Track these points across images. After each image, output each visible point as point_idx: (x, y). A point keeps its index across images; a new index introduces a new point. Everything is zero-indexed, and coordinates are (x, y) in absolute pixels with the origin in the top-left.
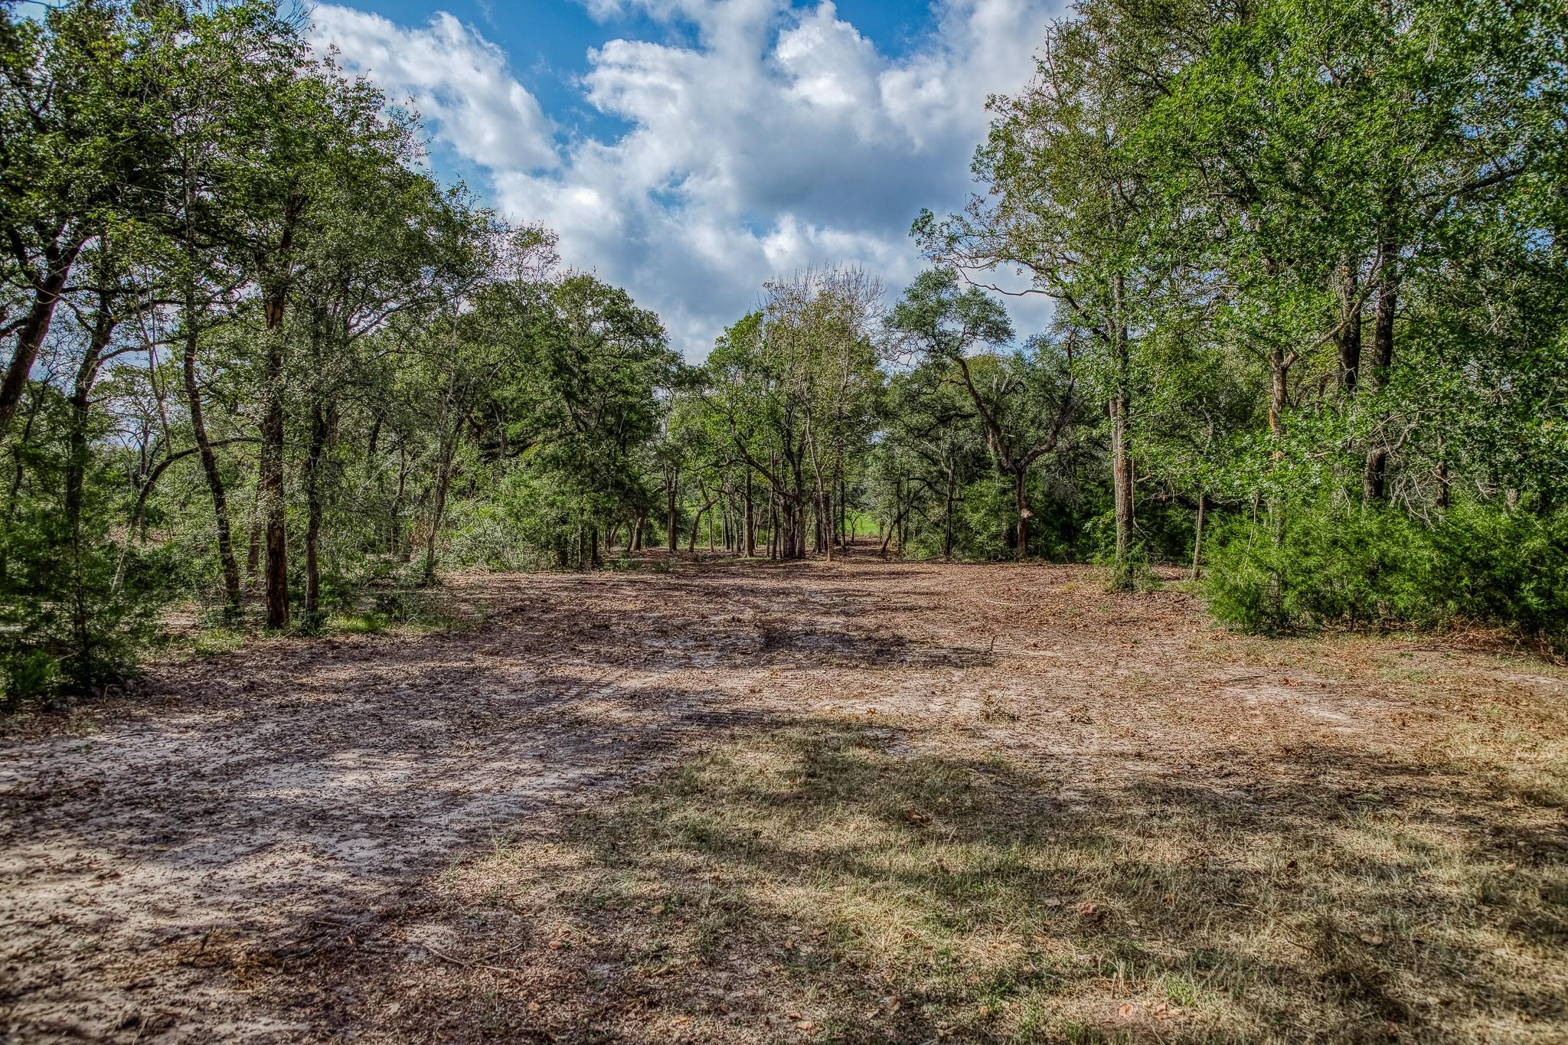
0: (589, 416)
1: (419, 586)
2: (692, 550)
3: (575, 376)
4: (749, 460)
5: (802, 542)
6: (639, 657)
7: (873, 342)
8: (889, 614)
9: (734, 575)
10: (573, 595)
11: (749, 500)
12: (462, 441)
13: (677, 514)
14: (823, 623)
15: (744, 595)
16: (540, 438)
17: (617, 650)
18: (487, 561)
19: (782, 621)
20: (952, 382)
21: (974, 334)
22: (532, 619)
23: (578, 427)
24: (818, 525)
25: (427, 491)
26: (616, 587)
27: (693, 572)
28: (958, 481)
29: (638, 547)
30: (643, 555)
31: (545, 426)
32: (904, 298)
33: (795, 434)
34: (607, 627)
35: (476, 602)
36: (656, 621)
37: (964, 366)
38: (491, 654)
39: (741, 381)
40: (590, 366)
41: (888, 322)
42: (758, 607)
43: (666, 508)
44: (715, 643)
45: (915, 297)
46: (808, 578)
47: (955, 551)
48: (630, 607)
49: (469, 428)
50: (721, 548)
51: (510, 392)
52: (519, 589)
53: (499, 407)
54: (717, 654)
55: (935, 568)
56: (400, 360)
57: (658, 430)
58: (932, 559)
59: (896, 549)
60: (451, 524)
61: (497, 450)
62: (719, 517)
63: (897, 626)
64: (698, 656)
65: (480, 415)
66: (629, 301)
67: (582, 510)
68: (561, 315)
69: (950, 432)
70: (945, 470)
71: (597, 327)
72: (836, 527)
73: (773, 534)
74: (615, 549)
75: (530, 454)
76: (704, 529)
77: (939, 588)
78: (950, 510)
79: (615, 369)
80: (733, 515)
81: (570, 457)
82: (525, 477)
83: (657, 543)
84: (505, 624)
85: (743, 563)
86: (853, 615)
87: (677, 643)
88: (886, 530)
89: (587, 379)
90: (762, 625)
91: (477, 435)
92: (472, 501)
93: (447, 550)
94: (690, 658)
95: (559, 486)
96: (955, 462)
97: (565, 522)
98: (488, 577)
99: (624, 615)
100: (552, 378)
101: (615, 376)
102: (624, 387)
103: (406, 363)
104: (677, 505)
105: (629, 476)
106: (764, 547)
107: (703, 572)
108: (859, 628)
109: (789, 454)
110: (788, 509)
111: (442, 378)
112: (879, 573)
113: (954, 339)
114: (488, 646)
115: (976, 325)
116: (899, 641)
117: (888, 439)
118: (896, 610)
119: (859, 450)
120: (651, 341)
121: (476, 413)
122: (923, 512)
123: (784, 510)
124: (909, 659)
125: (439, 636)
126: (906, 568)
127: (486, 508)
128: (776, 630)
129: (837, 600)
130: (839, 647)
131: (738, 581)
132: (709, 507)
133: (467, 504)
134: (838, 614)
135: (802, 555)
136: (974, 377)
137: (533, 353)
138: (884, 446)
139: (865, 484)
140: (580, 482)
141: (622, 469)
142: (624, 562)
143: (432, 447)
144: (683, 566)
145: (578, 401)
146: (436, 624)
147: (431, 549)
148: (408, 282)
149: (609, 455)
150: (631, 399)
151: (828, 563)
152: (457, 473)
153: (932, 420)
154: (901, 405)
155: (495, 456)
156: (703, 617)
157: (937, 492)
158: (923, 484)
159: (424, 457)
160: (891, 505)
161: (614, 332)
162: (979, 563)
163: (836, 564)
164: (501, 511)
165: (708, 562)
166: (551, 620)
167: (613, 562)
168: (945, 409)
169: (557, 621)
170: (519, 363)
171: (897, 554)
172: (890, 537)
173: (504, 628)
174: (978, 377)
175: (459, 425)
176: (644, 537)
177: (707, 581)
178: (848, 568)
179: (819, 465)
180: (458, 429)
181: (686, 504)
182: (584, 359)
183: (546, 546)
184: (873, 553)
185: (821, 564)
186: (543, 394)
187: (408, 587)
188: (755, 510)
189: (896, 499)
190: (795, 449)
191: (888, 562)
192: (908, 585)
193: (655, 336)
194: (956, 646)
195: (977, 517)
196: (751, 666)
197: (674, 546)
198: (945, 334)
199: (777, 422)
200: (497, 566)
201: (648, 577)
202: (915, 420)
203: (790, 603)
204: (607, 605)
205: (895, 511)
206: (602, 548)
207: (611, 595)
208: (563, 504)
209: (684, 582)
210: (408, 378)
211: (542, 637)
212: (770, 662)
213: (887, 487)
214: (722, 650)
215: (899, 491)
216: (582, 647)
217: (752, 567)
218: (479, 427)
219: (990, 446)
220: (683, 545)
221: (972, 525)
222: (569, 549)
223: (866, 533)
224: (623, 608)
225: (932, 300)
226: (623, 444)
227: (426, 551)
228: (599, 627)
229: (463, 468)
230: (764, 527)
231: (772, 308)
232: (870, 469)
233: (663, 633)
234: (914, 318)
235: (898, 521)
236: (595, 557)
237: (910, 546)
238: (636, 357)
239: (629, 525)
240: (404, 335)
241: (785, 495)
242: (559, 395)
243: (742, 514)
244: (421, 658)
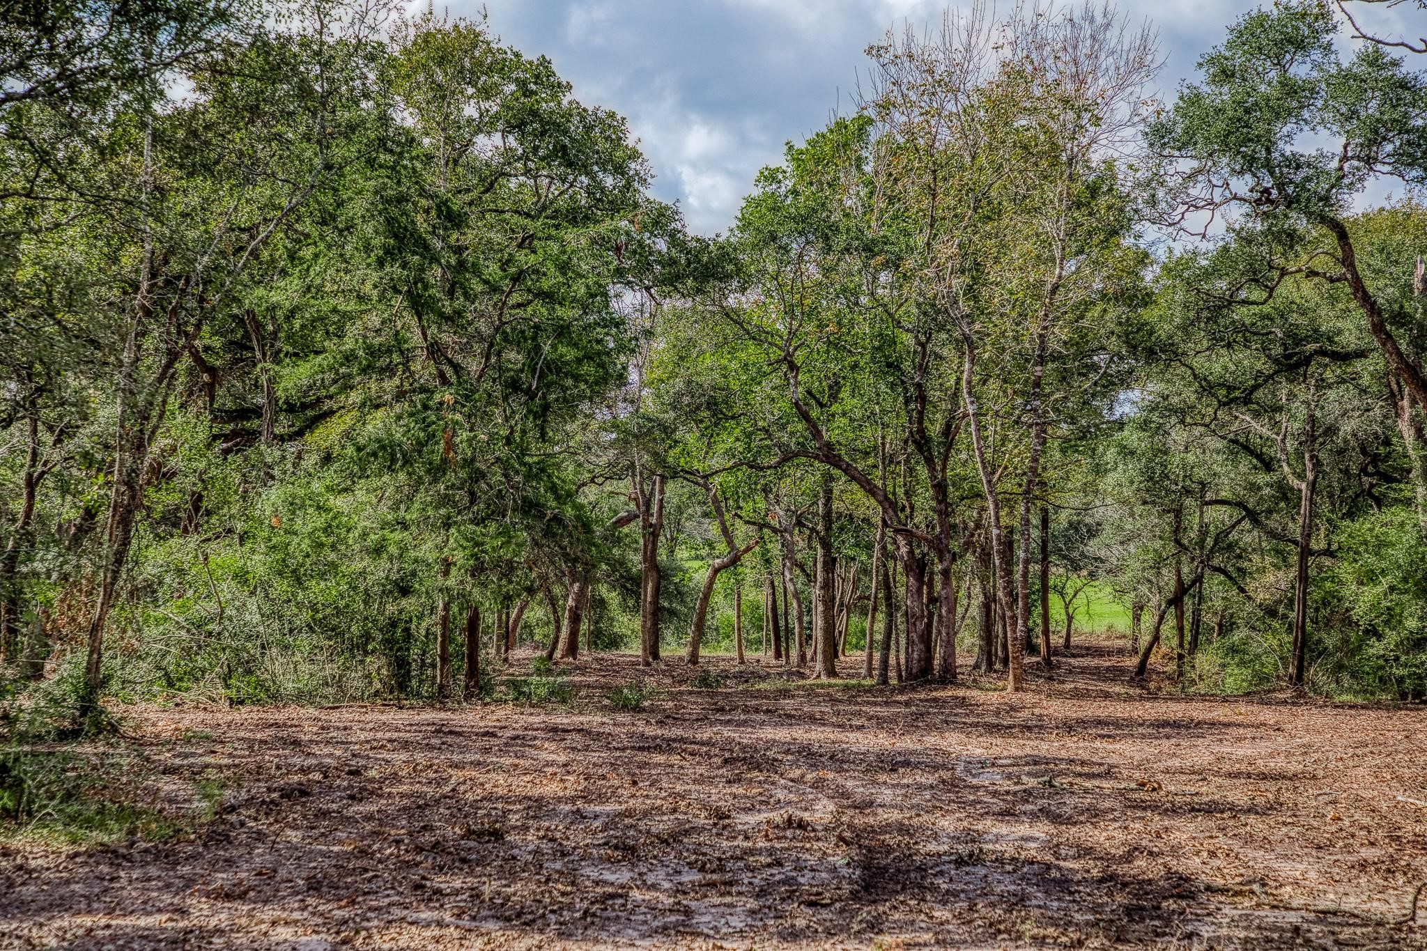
0: (466, 349)
1: (64, 736)
2: (694, 658)
3: (435, 259)
4: (829, 454)
5: (950, 645)
6: (570, 908)
7: (1125, 182)
8: (1157, 822)
9: (789, 719)
10: (420, 757)
11: (826, 545)
12: (173, 403)
13: (661, 574)
14: (998, 838)
15: (814, 766)
16: (355, 397)
17: (521, 890)
18: (226, 679)
19: (902, 829)
20: (1312, 273)
21: (1370, 161)
22: (325, 814)
23: (442, 375)
24: (986, 607)
25: (90, 514)
26: (520, 741)
27: (697, 710)
28: (1325, 508)
29: (572, 649)
30: (583, 669)
31: (364, 371)
32: (1199, 79)
33: (934, 395)
34: (497, 835)
35: (195, 774)
36: (612, 821)
37: (1343, 235)
38: (229, 897)
39: (813, 271)
40: (470, 237)
41: (1159, 135)
42: (845, 795)
43: (636, 561)
44: (745, 877)
45: (1226, 75)
46: (966, 727)
47: (1317, 673)
48: (551, 789)
49: (190, 372)
50: (763, 656)
51: (284, 293)
52: (296, 743)
53: (259, 326)
54: (752, 904)
55: (1268, 715)
56: (30, 212)
57: (621, 379)
58: (1258, 692)
59: (1171, 667)
60: (148, 591)
61: (254, 424)
62: (757, 585)
63: (1175, 850)
64: (706, 912)
65: (217, 342)
66: (560, 88)
67: (447, 565)
68: (406, 118)
69: (1304, 393)
70: (1294, 482)
71: (487, 146)
72: (1028, 612)
73: (880, 626)
74: (519, 653)
75: (328, 434)
76: (723, 611)
77: (1278, 764)
78: (1303, 578)
79: (527, 242)
80: (792, 580)
81: (421, 444)
82: (317, 486)
83: (615, 642)
84: (262, 825)
85: (810, 692)
86: (1070, 821)
87: (658, 876)
88: (1148, 620)
89: (462, 264)
90: (852, 838)
91: (210, 389)
92: (193, 540)
93: (132, 655)
94: (688, 912)
95: (395, 508)
96: (1317, 464)
97: (405, 591)
98: (225, 715)
99: (537, 807)
100: (381, 263)
101: (525, 259)
102: (545, 284)
103: (44, 220)
104: (662, 555)
105: (553, 489)
106: (860, 656)
107: (720, 710)
108: (1085, 852)
109: (921, 442)
110: (918, 568)
111: (131, 257)
112: (1130, 723)
113: (1320, 173)
114: (221, 878)
115: (1375, 138)
116: (1183, 888)
117: (1153, 408)
118: (1174, 811)
119: (1084, 434)
120: (609, 181)
121: (207, 338)
122: (1237, 578)
123: (908, 569)
124: (1206, 931)
125: (109, 853)
126: (1197, 711)
127: (225, 555)
128: (890, 849)
129: (1031, 782)
130: (1038, 897)
131: (800, 734)
132: (735, 561)
133: (181, 548)
134: (1034, 816)
135: (949, 676)
136: (1364, 259)
137: (340, 204)
138: (1144, 425)
139: (1099, 514)
140: (445, 500)
141: (539, 472)
142: (539, 684)
143: (103, 413)
144: (673, 696)
145: (441, 315)
146: (102, 826)
147: (95, 650)
148: (50, 31)
149: (509, 441)
150: (560, 311)
151: (1009, 694)
152: (161, 474)
153: (1263, 365)
154: (1185, 328)
155: (251, 437)
156: (721, 815)
157: (1272, 534)
158: (1237, 513)
159: (83, 439)
160: (1157, 566)
161: (525, 158)
162: (1378, 706)
163: (1029, 698)
164: (259, 564)
165: (732, 686)
166: (369, 818)
167: (514, 685)
168: (1294, 338)
169: (383, 819)
170: (307, 226)
171: (1173, 679)
172: (1156, 638)
173: (260, 836)
174: (1377, 262)
175: (169, 365)
176: (584, 627)
177: (727, 732)
178: (1057, 709)
179: (991, 468)
180: (166, 374)
181: (682, 554)
182: (454, 220)
183: (360, 646)
184: (1115, 674)
185: (994, 697)
186: (361, 298)
187: (39, 738)
188: (839, 570)
189: (1171, 548)
190: (935, 429)
191: (1153, 696)
192: (1200, 752)
193: (620, 169)
194: (1322, 904)
195: (1369, 594)
196: (829, 934)
197: (653, 651)
198: (1295, 163)
199: (893, 366)
200: (246, 690)
201: (594, 720)
202: (1219, 364)
203: (921, 787)
204: (498, 782)
205: (1168, 578)
206: (489, 652)
207: (507, 761)
208: (403, 550)
209: (677, 732)
210: (52, 255)
211: (348, 856)
212: (875, 926)
213: (1153, 521)
214: (761, 893)
215: (1177, 529)
216: (439, 881)
217: (834, 701)
218: (212, 371)
219: (1405, 427)
220: (674, 648)
221: (1359, 611)
222: (415, 652)
223: (1100, 627)
224: (536, 792)
225: (1267, 83)
226: (542, 414)
227: (82, 656)
228: (480, 834)
229: (173, 462)
230: (862, 607)
231: (885, 107)
232: (1111, 479)
233: (628, 852)
234: (1221, 125)
235: (1176, 601)
236: (474, 671)
237: (1206, 661)
238: (576, 217)
239: (553, 602)
240: (44, 158)
241: (908, 535)
242: (398, 301)
243: (810, 578)
244: (63, 905)
